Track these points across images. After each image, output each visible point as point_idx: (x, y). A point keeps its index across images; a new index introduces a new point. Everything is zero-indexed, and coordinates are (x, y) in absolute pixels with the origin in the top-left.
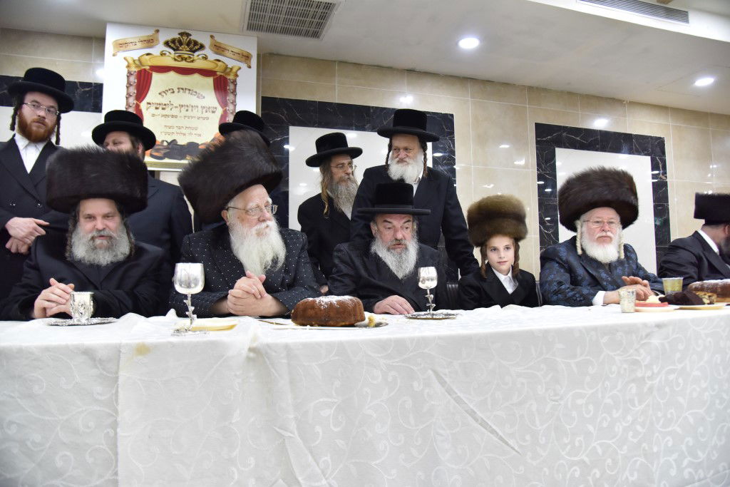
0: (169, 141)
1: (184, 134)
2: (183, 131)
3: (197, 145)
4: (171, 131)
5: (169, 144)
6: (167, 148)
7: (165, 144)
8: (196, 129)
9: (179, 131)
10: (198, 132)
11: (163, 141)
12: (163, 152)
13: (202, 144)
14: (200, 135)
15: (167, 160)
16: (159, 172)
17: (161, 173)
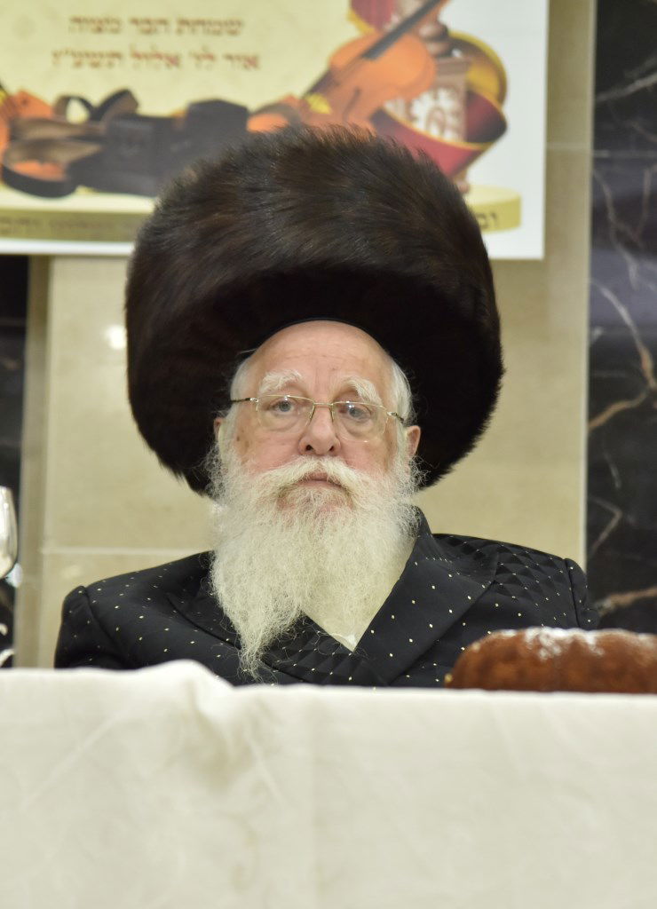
0: (96, 98)
1: (174, 61)
2: (167, 42)
3: (237, 114)
4: (106, 42)
5: (96, 113)
6: (84, 135)
7: (77, 114)
8: (233, 27)
9: (144, 44)
10: (240, 44)
11: (65, 101)
12: (65, 156)
13: (267, 109)
14: (252, 62)
15: (83, 201)
16: (46, 260)
17: (58, 269)
